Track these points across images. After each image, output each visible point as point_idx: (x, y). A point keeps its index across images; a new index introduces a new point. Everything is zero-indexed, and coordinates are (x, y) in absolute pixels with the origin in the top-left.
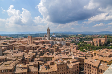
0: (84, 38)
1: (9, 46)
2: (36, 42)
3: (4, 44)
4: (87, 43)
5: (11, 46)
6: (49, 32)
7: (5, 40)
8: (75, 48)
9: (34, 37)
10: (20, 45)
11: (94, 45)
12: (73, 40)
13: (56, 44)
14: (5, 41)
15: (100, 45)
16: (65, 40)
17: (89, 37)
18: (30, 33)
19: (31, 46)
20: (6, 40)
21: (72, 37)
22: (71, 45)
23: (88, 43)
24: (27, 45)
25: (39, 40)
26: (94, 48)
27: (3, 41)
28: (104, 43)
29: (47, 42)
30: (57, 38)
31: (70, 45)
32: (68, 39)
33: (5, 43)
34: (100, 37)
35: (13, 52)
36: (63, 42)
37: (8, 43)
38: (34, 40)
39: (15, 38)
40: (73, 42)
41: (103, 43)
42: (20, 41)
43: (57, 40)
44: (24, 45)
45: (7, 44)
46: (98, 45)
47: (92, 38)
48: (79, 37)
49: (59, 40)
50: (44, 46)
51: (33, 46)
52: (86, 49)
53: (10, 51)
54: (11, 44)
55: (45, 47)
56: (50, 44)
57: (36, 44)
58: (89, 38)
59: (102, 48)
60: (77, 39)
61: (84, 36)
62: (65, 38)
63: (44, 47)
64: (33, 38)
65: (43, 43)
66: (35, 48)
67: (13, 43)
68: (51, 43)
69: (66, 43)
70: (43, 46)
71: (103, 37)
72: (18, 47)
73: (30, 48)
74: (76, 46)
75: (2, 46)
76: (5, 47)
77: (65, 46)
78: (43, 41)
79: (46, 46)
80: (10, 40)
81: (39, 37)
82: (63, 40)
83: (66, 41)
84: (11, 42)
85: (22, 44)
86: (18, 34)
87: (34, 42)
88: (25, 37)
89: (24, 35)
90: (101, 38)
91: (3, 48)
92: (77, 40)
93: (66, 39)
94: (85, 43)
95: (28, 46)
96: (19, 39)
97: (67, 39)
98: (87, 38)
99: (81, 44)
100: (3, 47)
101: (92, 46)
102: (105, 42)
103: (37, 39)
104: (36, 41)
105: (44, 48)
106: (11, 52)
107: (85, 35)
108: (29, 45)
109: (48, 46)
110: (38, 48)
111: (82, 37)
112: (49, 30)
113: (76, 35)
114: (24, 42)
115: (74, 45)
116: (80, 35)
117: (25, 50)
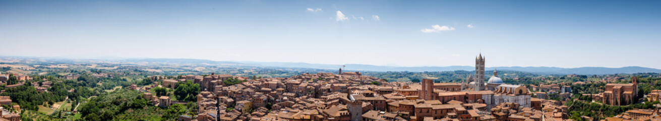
0: (583, 85)
1: (376, 101)
2: (443, 97)
3: (367, 95)
4: (591, 99)
5: (381, 101)
6: (483, 68)
7: (369, 86)
8: (560, 114)
9: (439, 82)
10: (400, 102)
11: (608, 102)
12: (553, 92)
13: (503, 104)
14: (369, 89)
15: (623, 102)
16: (530, 92)
17: (596, 81)
18: (429, 71)
19: (430, 106)
20: (372, 87)
21: (549, 81)
22: (548, 105)
23: (594, 99)
24: (418, 103)
25: (453, 90)
26: (609, 111)
27: (366, 87)
28: (631, 96)
29: (476, 98)
30: (504, 85)
31: (543, 106)
32: (538, 90)
33: (370, 92)
34: (623, 80)
35: (384, 117)
36: (522, 98)
37: (375, 95)
38: (438, 91)
39: (392, 81)
40: (553, 97)
41: (629, 97)
42: (401, 90)
43: (505, 92)
44: (410, 103)
45: (373, 96)
46: (619, 103)
47: (604, 85)
48: (570, 81)
49: (511, 93)
50: (467, 108)
51: (434, 107)
52: (589, 115)
53: (379, 114)
54: (381, 98)
55: (469, 111)
56: (484, 102)
57: (444, 102)
58: (595, 86)
59: (626, 109)
60: (563, 90)
61: (582, 81)
62: (528, 87)
63: (467, 113)
64: (435, 84)
65: (465, 99)
66: (439, 112)
67: (386, 95)
68: (486, 101)
69: (533, 99)
70: (463, 109)
71: (629, 80)
72: (397, 107)
73: (427, 110)
74: (560, 107)
75: (363, 100)
76: (369, 103)
77: (527, 110)
78: (463, 93)
79: (471, 108)
80: (379, 88)
81: (451, 81)
82: (524, 92)
83: (532, 96)
84: (381, 92)
85: (407, 98)
86: (397, 73)
87: (437, 97)
88: (415, 81)
89: (411, 76)
90: (624, 85)
91: (364, 104)
92: (563, 93)
93: (531, 90)
94: (586, 98)
95: (421, 106)
96: (400, 85)
97: (534, 89)
98: (589, 86)
99: (576, 102)
100: (366, 101)
101: (604, 106)
102: (634, 94)
103: (446, 89)
104: (443, 93)
105: (464, 116)
106: (379, 118)
107: (585, 77)
108: (423, 102)
109: (479, 109)
110: (449, 114)
111: (577, 81)
112: (481, 62)
113: (562, 78)
114: (411, 93)
115: (554, 106)
116: (572, 76)
117: (414, 115)
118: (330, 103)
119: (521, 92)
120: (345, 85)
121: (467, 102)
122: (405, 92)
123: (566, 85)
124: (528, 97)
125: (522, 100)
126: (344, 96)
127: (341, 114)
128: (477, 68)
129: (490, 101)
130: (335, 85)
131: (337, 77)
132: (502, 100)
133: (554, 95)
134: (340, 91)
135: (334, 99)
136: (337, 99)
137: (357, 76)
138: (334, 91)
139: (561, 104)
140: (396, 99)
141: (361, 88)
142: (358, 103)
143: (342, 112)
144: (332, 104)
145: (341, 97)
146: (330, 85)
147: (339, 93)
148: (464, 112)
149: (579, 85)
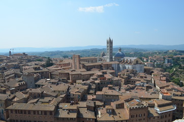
1: (42, 73)
2: (87, 66)
3: (35, 69)
5: (46, 72)
7: (35, 62)
8: (164, 78)
12: (159, 62)
13: (125, 70)
14: (36, 64)
16: (143, 63)
19: (79, 73)
20: (37, 62)
21: (155, 55)
22: (156, 72)
24: (72, 71)
25: (92, 62)
29: (108, 67)
30: (126, 58)
31: (153, 72)
32: (147, 61)
33: (36, 66)
35: (50, 83)
36: (138, 66)
38: (84, 62)
40: (158, 66)
42: (58, 63)
43: (127, 62)
44: (66, 72)
45: (40, 69)
48: (171, 55)
49: (130, 63)
50: (103, 73)
51: (82, 74)
53: (46, 81)
55: (105, 76)
56: (113, 69)
57: (88, 70)
60: (166, 61)
62: (141, 59)
63: (103, 76)
64: (81, 58)
65: (101, 67)
66: (86, 77)
67: (48, 68)
69: (145, 67)
70: (101, 74)
72: (57, 75)
73: (78, 76)
74: (165, 73)
76: (38, 74)
79: (105, 73)
80: (43, 63)
82: (139, 62)
85: (63, 69)
87: (84, 67)
89: (62, 54)
91: (35, 75)
92: (166, 63)
95: (74, 73)
97: (145, 60)
100: (35, 73)
104: (87, 64)
105: (102, 78)
106: (47, 83)
108: (74, 71)
109: (110, 73)
110: (92, 77)
111: (177, 55)
112: (110, 42)
113: (165, 53)
114: (65, 65)
115: (160, 73)
116: (173, 51)
117: (69, 79)
118: (8, 77)
119: (137, 63)
120: (16, 63)
121: (102, 69)
122: (61, 64)
123: (169, 57)
124: (142, 65)
125: (138, 67)
126: (18, 71)
127: (19, 84)
128: (108, 47)
129: (117, 68)
130: (9, 64)
131: (9, 58)
132: (125, 68)
133: (160, 65)
134: (14, 68)
135: (10, 74)
136: (13, 74)
137: (25, 56)
138: (9, 69)
139: (165, 71)
140: (56, 70)
141: (29, 64)
142: (30, 75)
143: (20, 83)
144: (9, 78)
145: (16, 72)
146: (4, 64)
147: (13, 69)
148: (101, 76)
149: (179, 58)
